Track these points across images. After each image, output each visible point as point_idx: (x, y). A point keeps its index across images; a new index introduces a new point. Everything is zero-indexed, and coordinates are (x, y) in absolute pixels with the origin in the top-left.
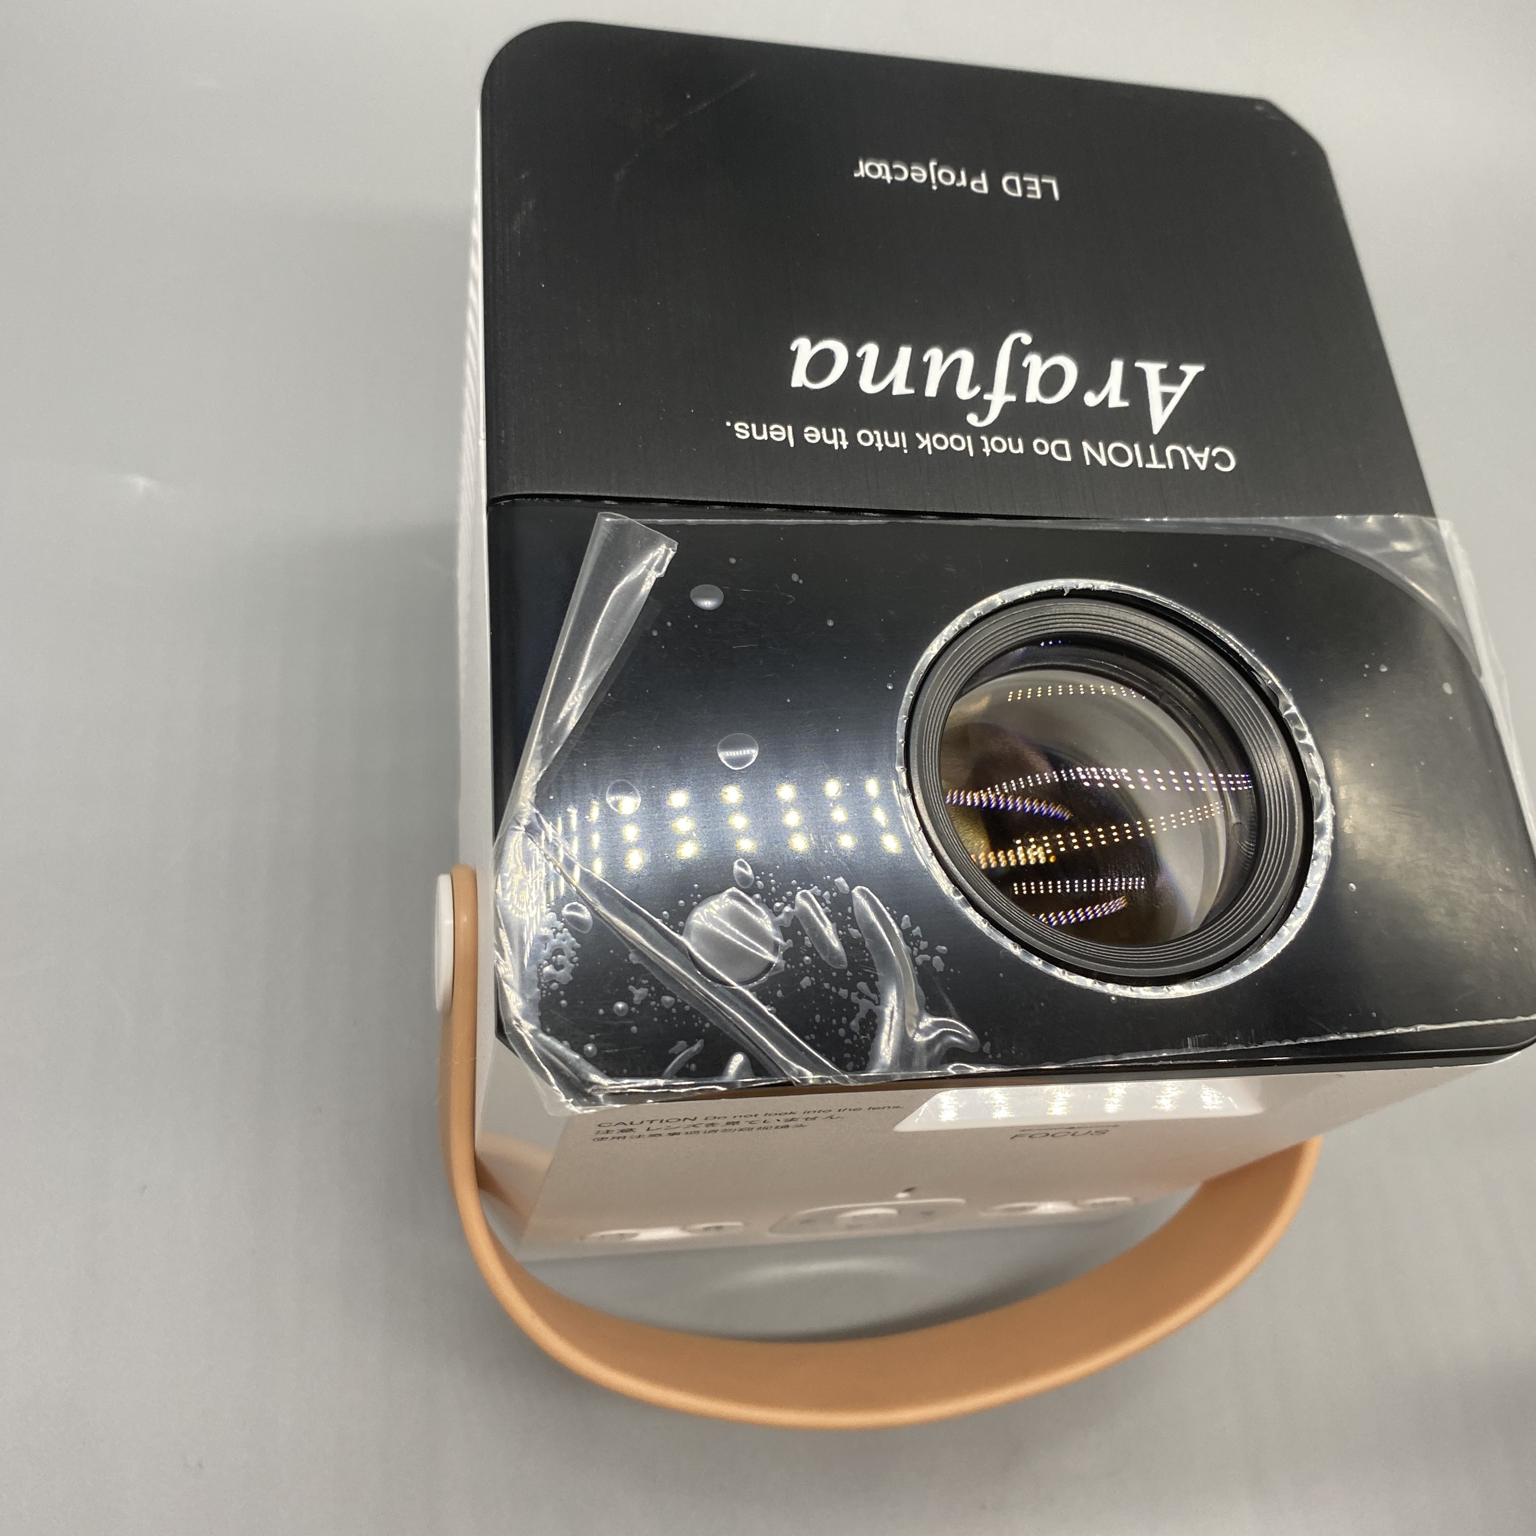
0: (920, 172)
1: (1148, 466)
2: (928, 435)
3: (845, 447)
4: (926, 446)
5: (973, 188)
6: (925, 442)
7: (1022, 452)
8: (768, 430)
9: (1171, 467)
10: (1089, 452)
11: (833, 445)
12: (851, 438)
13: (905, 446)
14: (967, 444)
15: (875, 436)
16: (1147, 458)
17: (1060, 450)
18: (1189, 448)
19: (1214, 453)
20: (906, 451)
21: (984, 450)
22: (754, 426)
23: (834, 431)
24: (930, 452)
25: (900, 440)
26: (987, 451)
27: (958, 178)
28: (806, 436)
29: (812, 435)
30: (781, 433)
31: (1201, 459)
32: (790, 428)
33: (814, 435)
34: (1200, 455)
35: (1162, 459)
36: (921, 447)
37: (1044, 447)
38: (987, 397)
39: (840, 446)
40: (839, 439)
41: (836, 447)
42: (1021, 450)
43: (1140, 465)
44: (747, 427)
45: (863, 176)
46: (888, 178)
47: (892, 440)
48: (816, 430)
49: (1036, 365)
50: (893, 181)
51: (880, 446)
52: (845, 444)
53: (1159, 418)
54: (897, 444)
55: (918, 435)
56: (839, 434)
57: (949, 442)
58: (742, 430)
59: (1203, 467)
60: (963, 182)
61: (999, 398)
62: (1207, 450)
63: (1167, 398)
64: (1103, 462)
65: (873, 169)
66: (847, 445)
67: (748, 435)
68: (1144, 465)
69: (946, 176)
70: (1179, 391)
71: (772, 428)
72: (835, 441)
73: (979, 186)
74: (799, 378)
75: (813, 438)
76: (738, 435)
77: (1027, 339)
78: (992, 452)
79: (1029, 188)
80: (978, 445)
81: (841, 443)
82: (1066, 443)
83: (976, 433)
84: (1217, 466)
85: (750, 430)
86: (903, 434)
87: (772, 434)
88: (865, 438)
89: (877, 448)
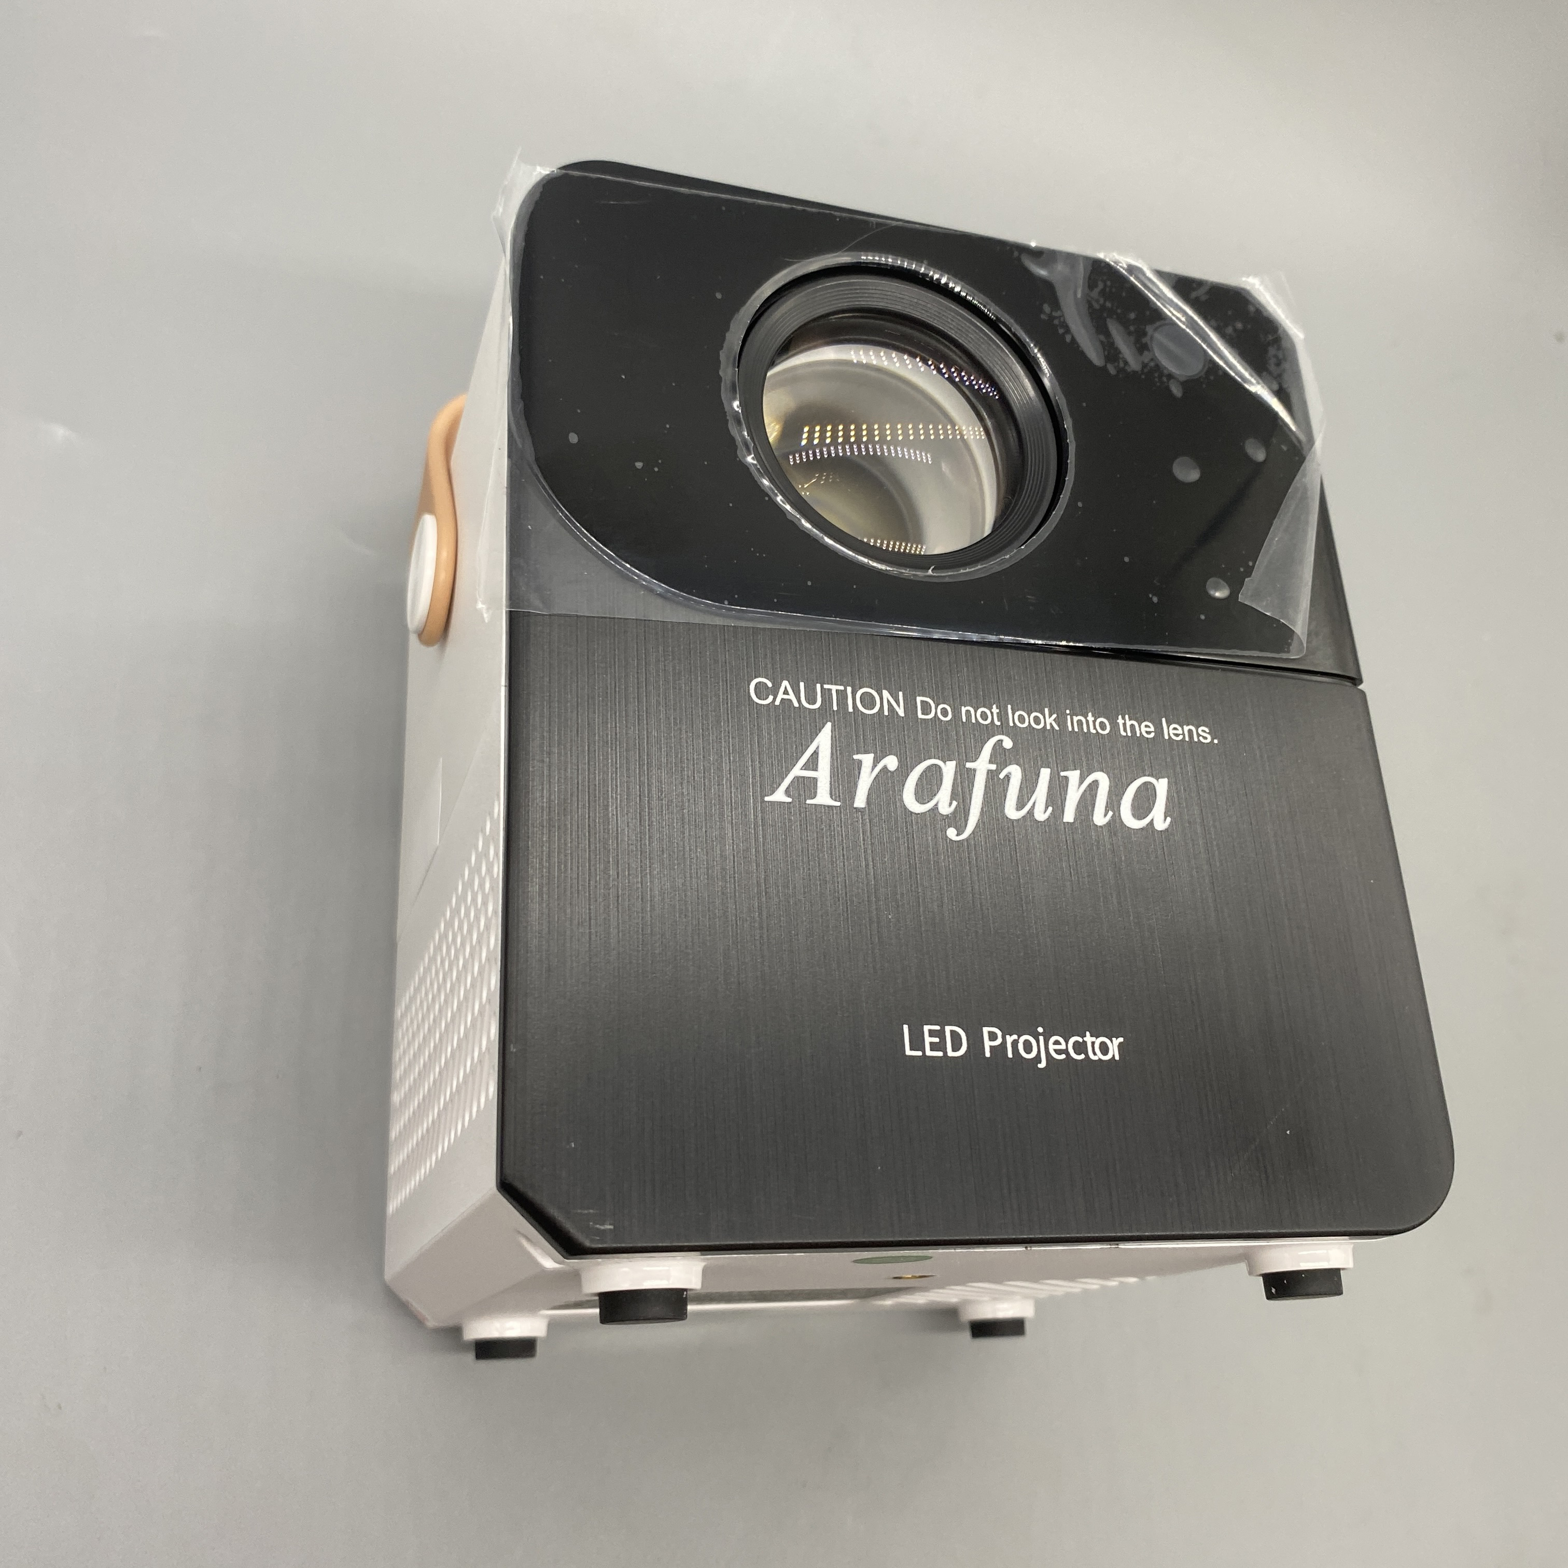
0: (1057, 1051)
1: (842, 688)
2: (1048, 727)
3: (1120, 717)
4: (1050, 716)
5: (999, 1033)
6: (1050, 721)
7: (963, 707)
8: (1183, 734)
9: (818, 686)
10: (899, 706)
11: (1130, 719)
12: (1115, 725)
13: (1069, 717)
14: (1013, 718)
15: (1095, 728)
16: (842, 695)
17: (926, 708)
18: (796, 704)
19: (771, 698)
20: (1068, 712)
21: (998, 711)
22: (1196, 739)
23: (1129, 734)
24: (1046, 710)
25: (1073, 722)
26: (995, 710)
27: (1015, 1044)
28: (1152, 729)
29: (1148, 729)
30: (1173, 731)
31: (786, 692)
32: (1166, 737)
33: (1146, 729)
34: (786, 697)
35: (826, 694)
36: (1054, 716)
37: (940, 711)
38: (993, 767)
39: (1123, 718)
40: (1124, 724)
41: (1127, 717)
42: (964, 709)
43: (849, 689)
44: (1201, 738)
45: (1114, 1039)
46: (1089, 1039)
47: (1080, 723)
48: (1146, 735)
49: (944, 802)
50: (1083, 1036)
51: (1090, 718)
52: (1120, 721)
53: (824, 740)
54: (1075, 719)
55: (1057, 728)
56: (1125, 730)
57: (1029, 720)
58: (1204, 735)
59: (785, 683)
60: (1010, 1039)
61: (982, 765)
62: (777, 703)
63: (813, 763)
64: (886, 694)
65: (1104, 1049)
66: (1118, 719)
67: (1200, 729)
68: (846, 689)
69: (1028, 1047)
70: (797, 771)
71: (1181, 737)
72: (1129, 723)
73: (993, 1037)
74: (1162, 786)
75: (1146, 726)
76: (1207, 730)
77: (952, 833)
78: (990, 709)
79: (937, 1040)
80: (1003, 716)
81: (1123, 721)
82: (920, 716)
83: (1004, 728)
84: (770, 684)
85: (1199, 735)
86: (1070, 729)
87: (1180, 732)
88: (1103, 726)
89: (1093, 716)
